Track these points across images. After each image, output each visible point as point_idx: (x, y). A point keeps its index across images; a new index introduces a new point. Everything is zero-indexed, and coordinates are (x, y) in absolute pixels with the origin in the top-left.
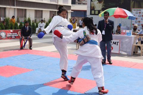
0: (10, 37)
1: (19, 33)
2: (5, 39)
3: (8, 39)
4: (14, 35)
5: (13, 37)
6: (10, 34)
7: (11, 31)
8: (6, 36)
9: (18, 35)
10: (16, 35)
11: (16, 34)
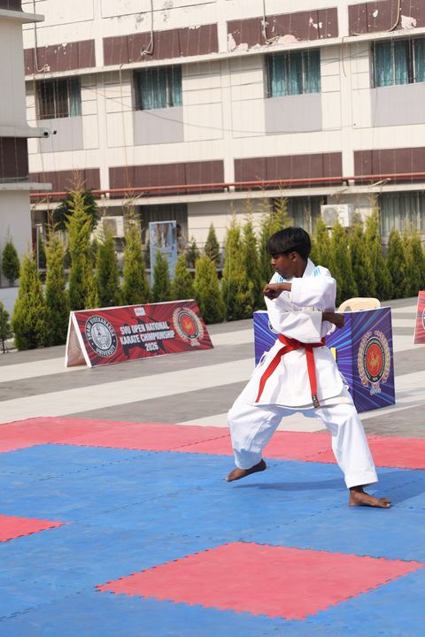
0: (138, 349)
1: (175, 319)
2: (113, 360)
3: (129, 358)
4: (151, 337)
5: (149, 347)
6: (136, 328)
7: (140, 311)
8: (115, 341)
9: (171, 334)
10: (161, 336)
11: (163, 325)
